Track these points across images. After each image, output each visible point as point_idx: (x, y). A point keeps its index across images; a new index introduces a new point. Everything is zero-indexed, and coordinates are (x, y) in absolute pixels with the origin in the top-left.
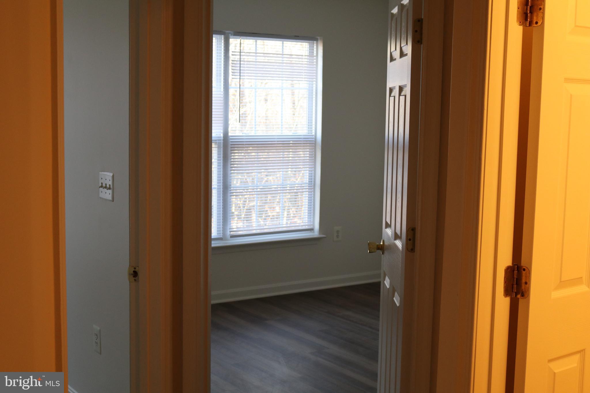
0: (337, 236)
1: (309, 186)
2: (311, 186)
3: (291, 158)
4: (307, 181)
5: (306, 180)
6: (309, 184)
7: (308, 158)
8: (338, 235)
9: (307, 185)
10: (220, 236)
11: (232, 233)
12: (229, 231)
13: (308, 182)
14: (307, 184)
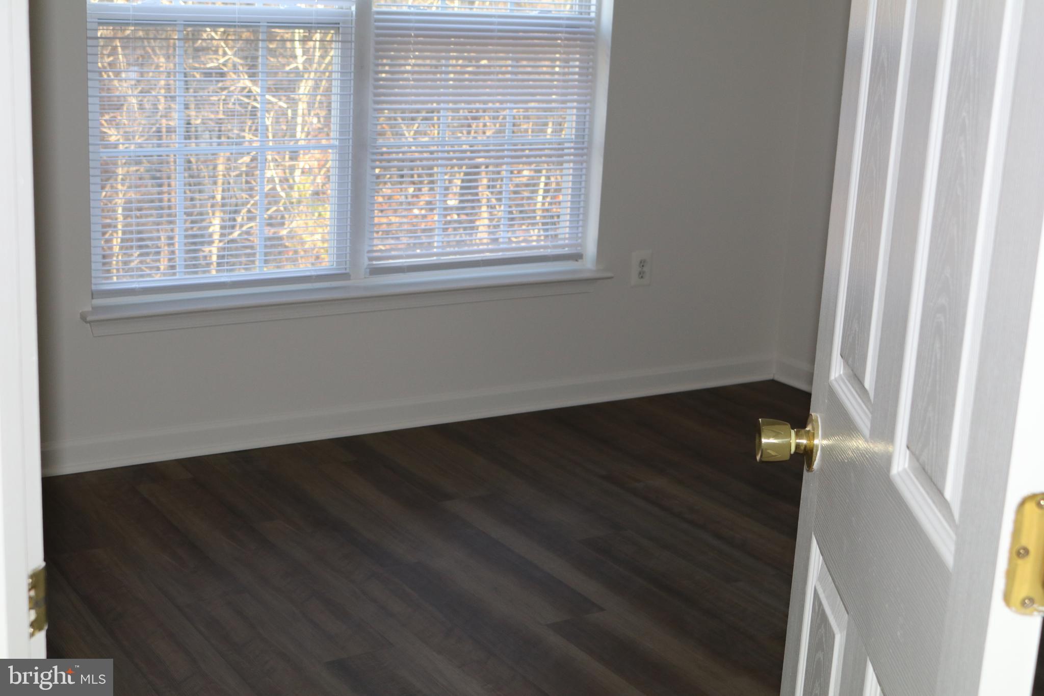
0: (640, 273)
1: (575, 149)
2: (582, 149)
3: (508, 76)
4: (571, 135)
5: (569, 131)
6: (576, 143)
7: (577, 77)
8: (644, 273)
9: (572, 145)
10: (346, 269)
11: (374, 262)
12: (366, 255)
13: (573, 137)
14: (572, 142)
